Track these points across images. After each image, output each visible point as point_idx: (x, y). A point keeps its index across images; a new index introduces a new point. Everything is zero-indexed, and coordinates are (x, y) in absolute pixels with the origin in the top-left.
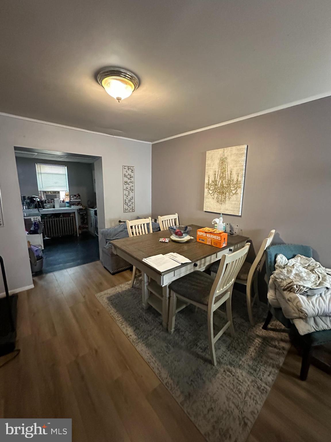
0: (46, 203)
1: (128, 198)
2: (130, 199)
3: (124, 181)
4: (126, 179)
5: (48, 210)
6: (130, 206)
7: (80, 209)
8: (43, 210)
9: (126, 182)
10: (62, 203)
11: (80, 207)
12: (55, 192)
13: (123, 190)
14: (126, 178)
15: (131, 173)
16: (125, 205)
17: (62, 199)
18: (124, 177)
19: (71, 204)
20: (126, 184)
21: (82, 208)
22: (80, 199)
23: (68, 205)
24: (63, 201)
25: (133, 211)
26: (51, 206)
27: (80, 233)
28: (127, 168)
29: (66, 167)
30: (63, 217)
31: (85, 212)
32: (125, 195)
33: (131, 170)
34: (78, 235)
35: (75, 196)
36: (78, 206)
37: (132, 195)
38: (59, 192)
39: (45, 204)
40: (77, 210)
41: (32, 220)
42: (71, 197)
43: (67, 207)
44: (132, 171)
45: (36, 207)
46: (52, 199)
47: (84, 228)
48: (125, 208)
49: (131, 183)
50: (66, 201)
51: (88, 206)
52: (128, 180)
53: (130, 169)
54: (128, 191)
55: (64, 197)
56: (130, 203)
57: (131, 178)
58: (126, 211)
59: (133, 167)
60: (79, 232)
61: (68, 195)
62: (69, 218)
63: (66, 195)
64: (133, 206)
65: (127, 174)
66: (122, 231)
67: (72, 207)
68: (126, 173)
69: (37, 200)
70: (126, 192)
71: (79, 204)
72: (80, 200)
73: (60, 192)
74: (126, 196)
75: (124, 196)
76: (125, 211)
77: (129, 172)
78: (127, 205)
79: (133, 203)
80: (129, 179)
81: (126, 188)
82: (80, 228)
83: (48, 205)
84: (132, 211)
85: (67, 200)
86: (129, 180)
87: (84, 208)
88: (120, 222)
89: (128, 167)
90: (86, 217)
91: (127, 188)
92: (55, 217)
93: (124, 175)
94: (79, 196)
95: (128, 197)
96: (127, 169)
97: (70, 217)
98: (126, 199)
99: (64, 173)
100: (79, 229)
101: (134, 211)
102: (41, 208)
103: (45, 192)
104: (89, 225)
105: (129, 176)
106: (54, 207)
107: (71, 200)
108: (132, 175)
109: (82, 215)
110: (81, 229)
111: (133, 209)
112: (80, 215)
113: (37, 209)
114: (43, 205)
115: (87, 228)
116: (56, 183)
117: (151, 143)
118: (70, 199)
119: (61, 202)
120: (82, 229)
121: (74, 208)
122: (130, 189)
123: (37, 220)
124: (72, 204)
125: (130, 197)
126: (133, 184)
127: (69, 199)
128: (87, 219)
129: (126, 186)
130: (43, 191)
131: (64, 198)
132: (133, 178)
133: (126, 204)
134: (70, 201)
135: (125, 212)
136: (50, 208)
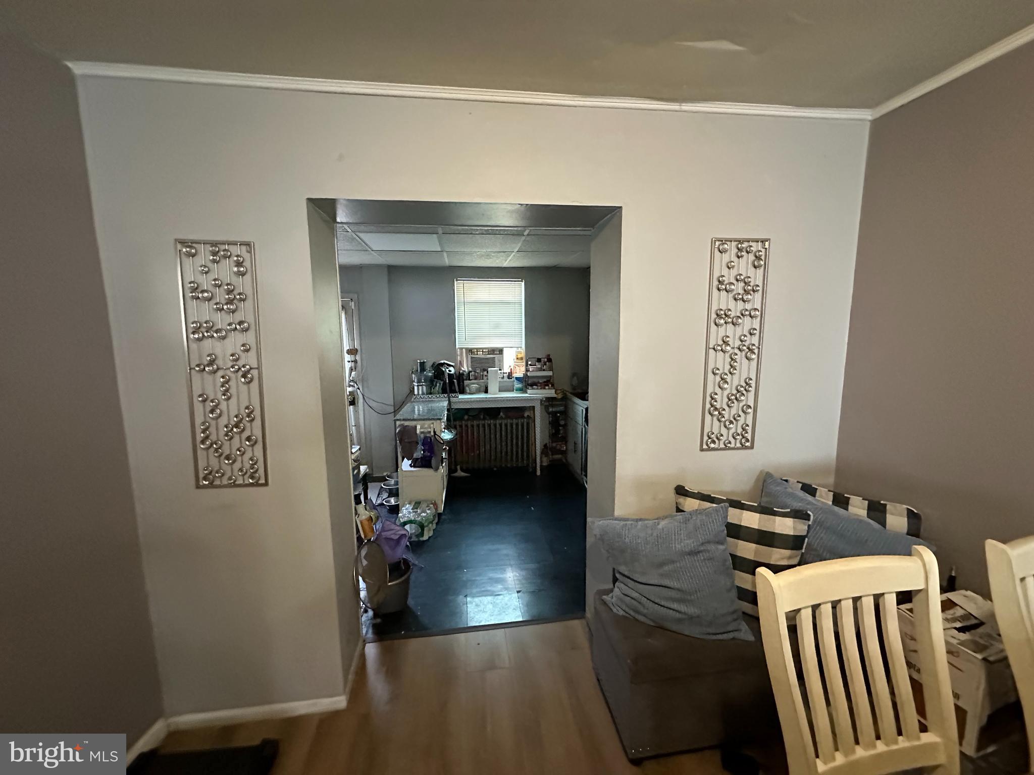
0: (469, 380)
1: (726, 386)
2: (735, 392)
3: (714, 308)
4: (723, 301)
5: (470, 398)
6: (731, 422)
7: (549, 399)
8: (461, 396)
9: (722, 316)
10: (506, 379)
11: (549, 393)
12: (492, 351)
13: (707, 349)
14: (724, 293)
15: (751, 271)
16: (708, 417)
17: (506, 370)
18: (715, 291)
19: (527, 382)
20: (722, 321)
21: (555, 396)
22: (551, 369)
23: (520, 386)
24: (510, 376)
25: (743, 447)
26: (480, 388)
27: (545, 464)
28: (732, 248)
29: (523, 283)
30: (507, 417)
31: (562, 408)
32: (714, 374)
33: (751, 257)
34: (538, 473)
35: (539, 360)
36: (544, 389)
37: (744, 376)
38: (501, 351)
39: (466, 382)
40: (541, 401)
41: (418, 432)
42: (529, 363)
43: (516, 390)
44: (758, 258)
45: (444, 391)
46: (484, 370)
47: (555, 451)
48: (707, 430)
49: (747, 319)
50: (515, 375)
51: (570, 391)
52: (732, 304)
53: (748, 252)
54: (727, 355)
55: (512, 364)
56: (734, 411)
57: (747, 292)
58: (712, 445)
59: (763, 241)
60: (541, 462)
61: (522, 359)
62: (520, 421)
63: (517, 358)
64: (750, 422)
65: (729, 276)
66: (693, 553)
67: (529, 391)
68: (725, 271)
69: (450, 371)
70: (720, 361)
71: (547, 383)
72: (550, 373)
73: (505, 351)
74: (718, 378)
75: (710, 375)
76: (709, 442)
77: (744, 266)
78: (719, 421)
79: (750, 410)
80: (735, 299)
81: (720, 342)
82: (545, 449)
83: (474, 386)
84: (738, 445)
85: (518, 371)
86: (740, 303)
87: (560, 396)
88: (681, 491)
89: (740, 241)
90: (562, 423)
91: (726, 343)
92: (488, 417)
93: (716, 283)
94: (550, 360)
95: (726, 382)
96: (735, 251)
97: (523, 417)
98: (718, 390)
99: (517, 299)
100: (542, 453)
101: (752, 447)
102: (457, 393)
103: (470, 351)
104: (571, 446)
105: (741, 284)
106: (486, 392)
107: (529, 374)
108: (756, 278)
109: (554, 414)
110: (547, 455)
111: (749, 436)
112: (549, 413)
113: (446, 395)
114: (463, 382)
115: (564, 453)
116: (497, 326)
117: (867, 115)
118: (527, 370)
119: (503, 378)
120: (550, 453)
121: (535, 394)
122: (738, 343)
123: (430, 432)
124: (528, 385)
125: (736, 381)
126: (756, 324)
127: (523, 369)
128: (565, 426)
129: (722, 332)
130: (466, 349)
131: (512, 367)
132: (758, 296)
133: (716, 413)
134: (526, 375)
135: (705, 447)
136: (478, 391)
